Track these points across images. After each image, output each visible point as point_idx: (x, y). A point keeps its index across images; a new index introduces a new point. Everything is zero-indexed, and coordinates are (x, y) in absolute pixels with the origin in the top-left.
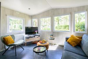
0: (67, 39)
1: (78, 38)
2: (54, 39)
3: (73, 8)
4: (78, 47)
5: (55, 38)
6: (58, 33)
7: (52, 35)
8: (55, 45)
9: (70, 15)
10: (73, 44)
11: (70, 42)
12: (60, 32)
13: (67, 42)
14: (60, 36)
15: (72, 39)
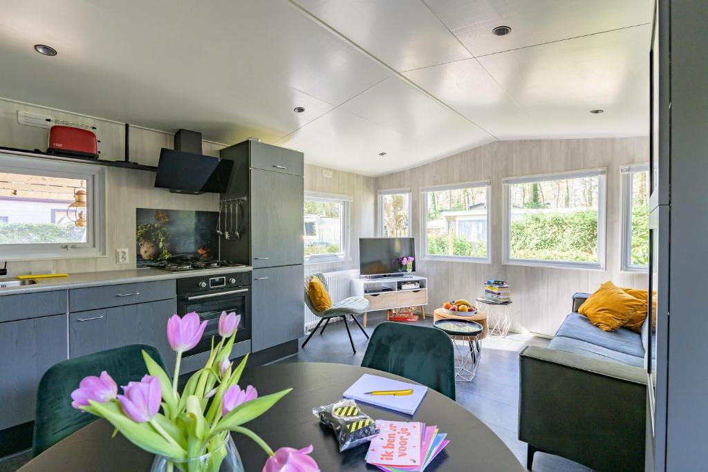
0: (579, 301)
1: (630, 297)
2: (506, 303)
3: (622, 139)
4: (621, 331)
5: (512, 297)
6: (533, 274)
7: (497, 283)
8: (511, 332)
9: (604, 177)
10: (605, 319)
11: (590, 312)
12: (542, 269)
13: (577, 315)
14: (545, 291)
15: (602, 299)
